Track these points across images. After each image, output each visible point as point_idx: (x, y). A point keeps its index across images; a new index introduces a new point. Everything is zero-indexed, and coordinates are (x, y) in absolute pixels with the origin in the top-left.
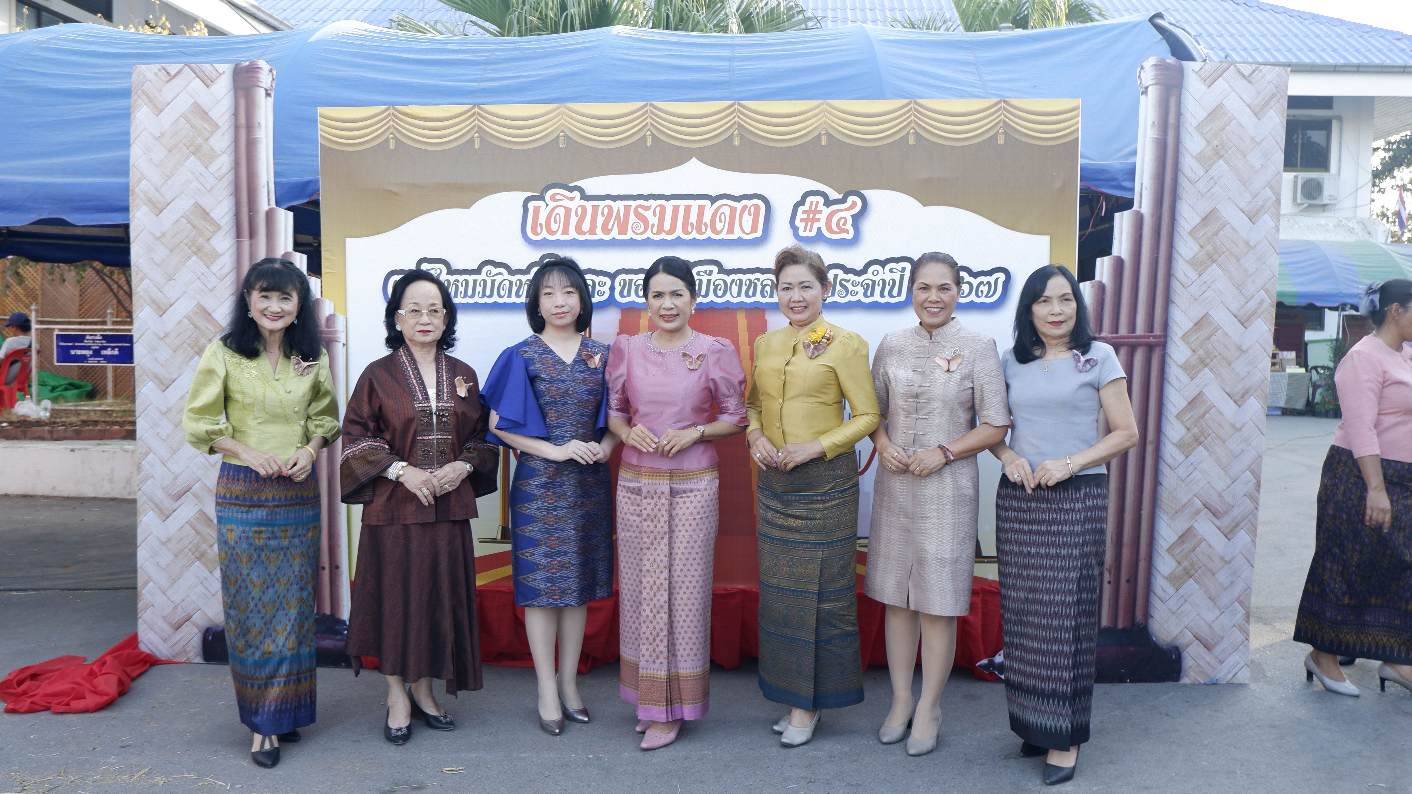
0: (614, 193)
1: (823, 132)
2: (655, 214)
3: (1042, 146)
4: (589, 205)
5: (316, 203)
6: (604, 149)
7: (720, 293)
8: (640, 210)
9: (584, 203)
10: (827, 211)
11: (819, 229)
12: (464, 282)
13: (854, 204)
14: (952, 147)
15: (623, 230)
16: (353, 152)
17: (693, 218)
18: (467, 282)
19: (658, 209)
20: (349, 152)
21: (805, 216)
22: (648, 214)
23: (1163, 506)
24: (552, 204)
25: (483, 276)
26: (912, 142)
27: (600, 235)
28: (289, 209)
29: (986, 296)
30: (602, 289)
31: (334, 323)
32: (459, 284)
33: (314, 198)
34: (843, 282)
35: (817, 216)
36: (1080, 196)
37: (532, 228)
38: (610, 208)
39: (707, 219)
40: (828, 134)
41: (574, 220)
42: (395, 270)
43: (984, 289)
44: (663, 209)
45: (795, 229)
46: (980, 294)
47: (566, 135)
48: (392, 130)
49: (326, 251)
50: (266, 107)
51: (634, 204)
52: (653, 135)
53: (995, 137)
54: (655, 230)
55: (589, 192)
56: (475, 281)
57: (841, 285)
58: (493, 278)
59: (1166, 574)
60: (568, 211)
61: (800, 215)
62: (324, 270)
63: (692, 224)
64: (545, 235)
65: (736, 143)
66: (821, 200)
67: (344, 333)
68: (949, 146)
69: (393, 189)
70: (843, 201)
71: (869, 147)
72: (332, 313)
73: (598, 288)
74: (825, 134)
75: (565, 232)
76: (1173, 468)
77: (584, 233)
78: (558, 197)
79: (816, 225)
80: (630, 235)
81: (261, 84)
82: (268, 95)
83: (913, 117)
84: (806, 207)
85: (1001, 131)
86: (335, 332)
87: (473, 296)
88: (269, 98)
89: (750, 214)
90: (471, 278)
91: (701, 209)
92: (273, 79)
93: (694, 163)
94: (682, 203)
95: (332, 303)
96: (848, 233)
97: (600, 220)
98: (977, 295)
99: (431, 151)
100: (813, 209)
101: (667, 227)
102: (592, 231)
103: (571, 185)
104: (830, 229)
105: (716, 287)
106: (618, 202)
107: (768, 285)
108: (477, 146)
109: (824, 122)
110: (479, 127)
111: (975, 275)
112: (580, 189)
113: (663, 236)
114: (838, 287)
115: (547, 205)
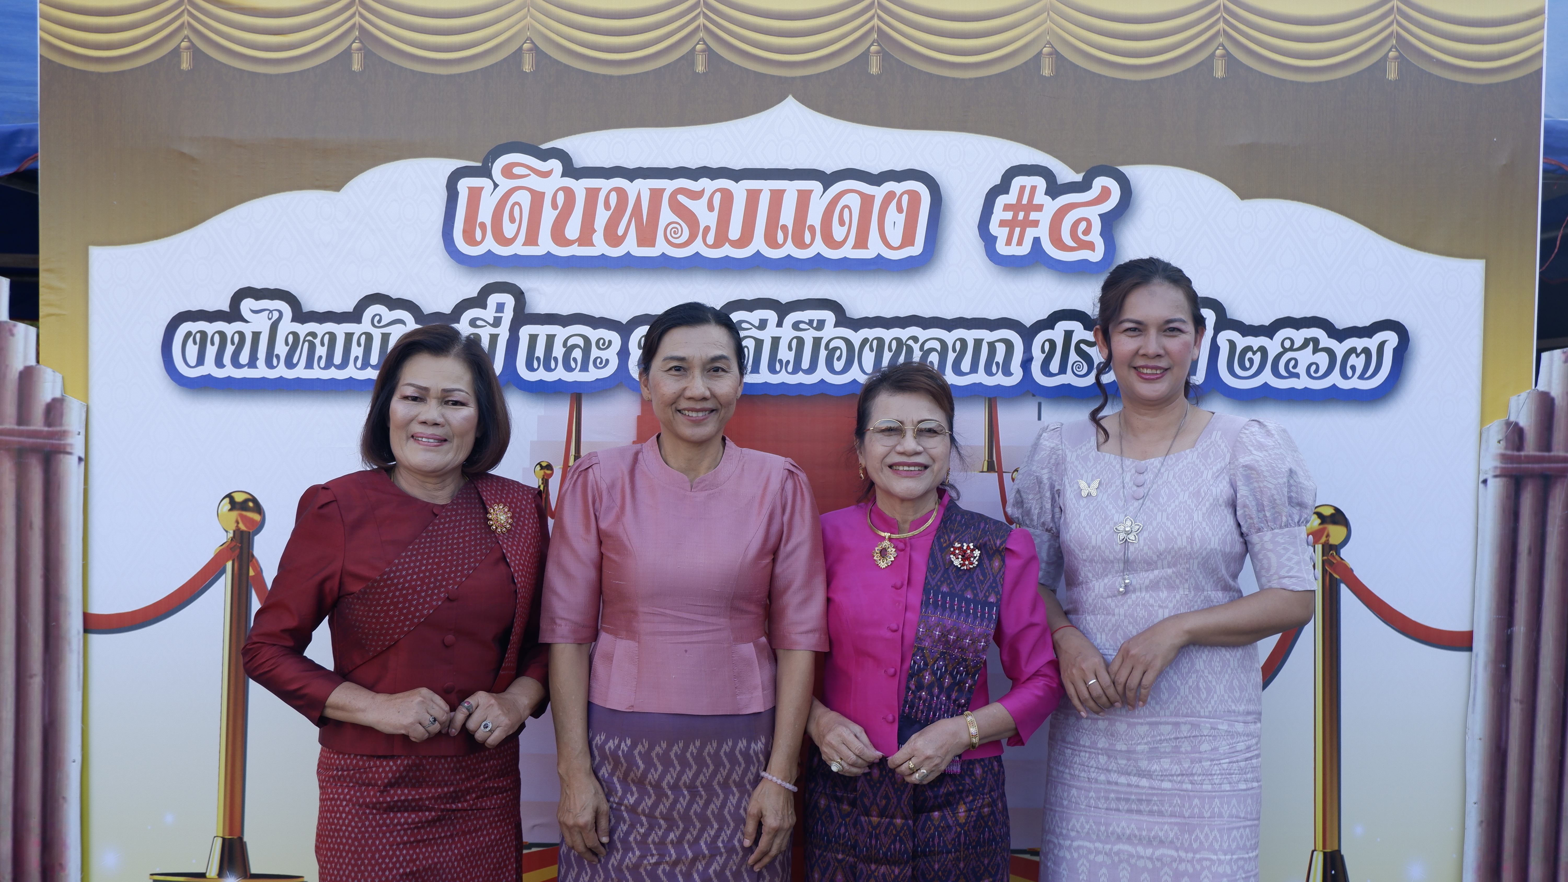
0: (631, 165)
1: (1046, 50)
2: (711, 208)
3: (1471, 86)
4: (580, 187)
5: (30, 177)
6: (611, 77)
7: (838, 365)
8: (681, 198)
9: (569, 182)
10: (1051, 206)
11: (1037, 241)
12: (327, 337)
13: (1106, 193)
14: (1298, 83)
15: (646, 238)
16: (108, 74)
17: (787, 217)
18: (333, 337)
19: (718, 196)
20: (100, 75)
21: (1009, 215)
22: (698, 207)
24: (505, 184)
25: (366, 325)
26: (1219, 73)
27: (600, 247)
29: (1361, 377)
30: (604, 355)
31: (61, 415)
32: (317, 342)
33: (27, 165)
34: (1083, 346)
35: (1033, 216)
36: (1543, 184)
37: (464, 231)
38: (622, 194)
39: (814, 217)
40: (1055, 54)
41: (549, 216)
42: (189, 312)
43: (1358, 362)
44: (727, 197)
45: (989, 240)
46: (1349, 372)
47: (535, 49)
48: (186, 32)
49: (48, 270)
51: (669, 185)
52: (708, 50)
53: (1380, 66)
54: (710, 239)
55: (581, 160)
56: (349, 336)
57: (1080, 352)
58: (386, 330)
60: (537, 198)
61: (999, 213)
62: (43, 310)
63: (784, 228)
64: (489, 244)
65: (874, 69)
66: (1040, 183)
67: (81, 438)
68: (1292, 82)
69: (186, 150)
70: (1084, 186)
71: (1135, 82)
72: (58, 395)
73: (595, 353)
74: (1050, 54)
75: (532, 239)
77: (568, 243)
78: (517, 171)
79: (1031, 234)
80: (660, 248)
83: (1221, 25)
84: (1011, 198)
85: (1392, 54)
86: (63, 434)
87: (344, 365)
89: (900, 210)
90: (340, 330)
91: (804, 198)
93: (790, 107)
94: (766, 186)
95: (59, 377)
96: (1093, 250)
97: (602, 217)
98: (1344, 375)
99: (265, 75)
100: (1025, 201)
101: (735, 231)
102: (585, 238)
103: (545, 146)
104: (1057, 241)
105: (831, 352)
106: (639, 182)
107: (934, 350)
108: (356, 67)
109: (1048, 31)
110: (362, 29)
111: (1340, 335)
112: (562, 156)
113: (727, 251)
114: (1073, 357)
115: (496, 186)
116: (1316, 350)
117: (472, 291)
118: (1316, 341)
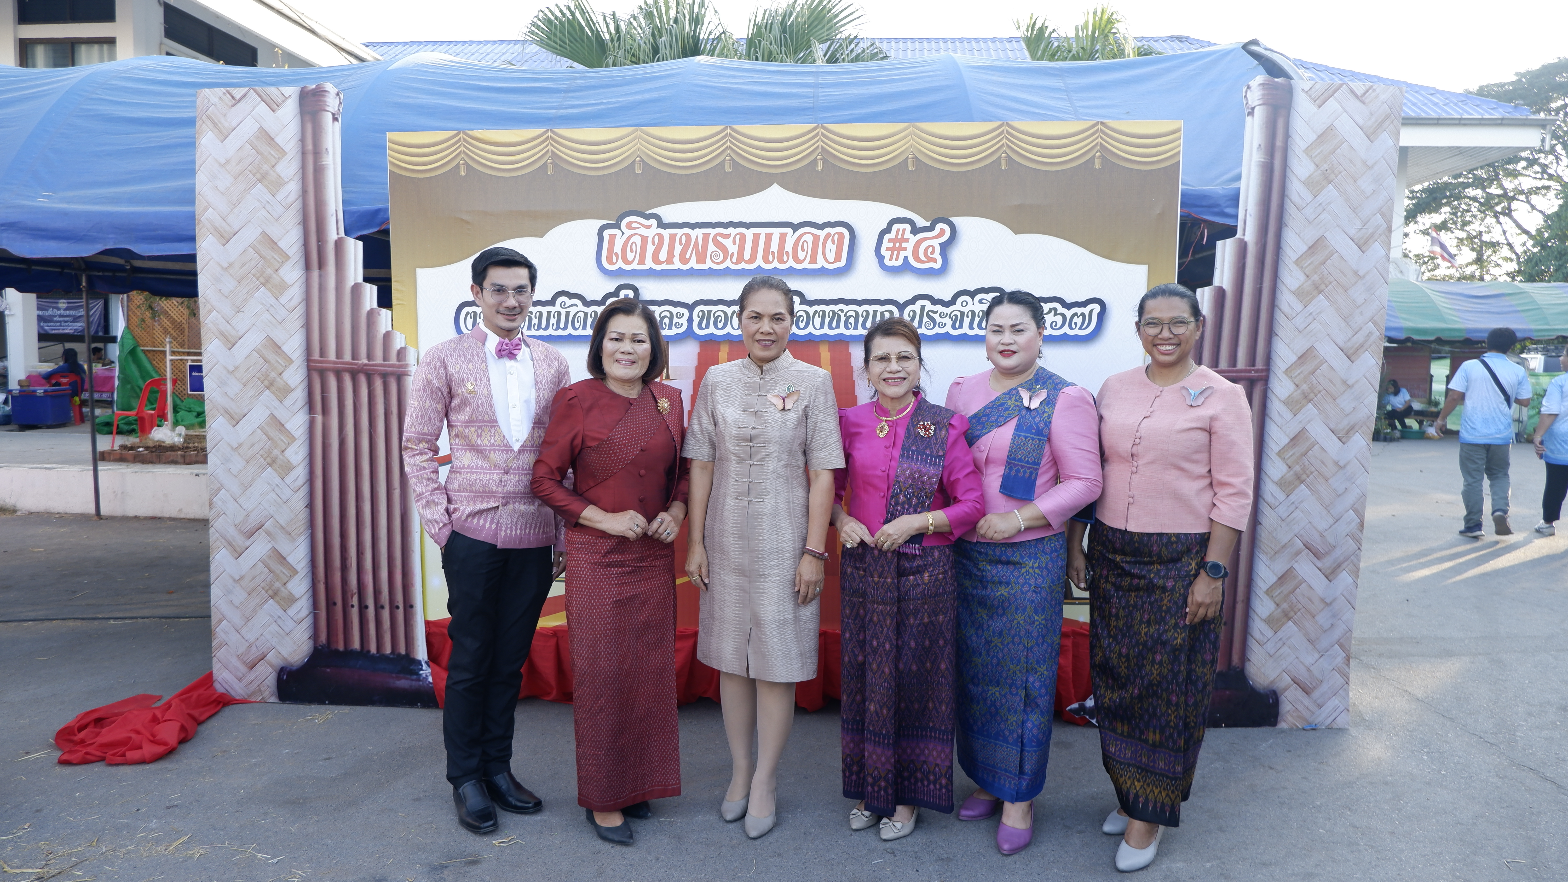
0: (693, 221)
1: (910, 156)
2: (734, 243)
3: (1140, 171)
4: (666, 233)
5: (386, 232)
6: (682, 175)
8: (719, 238)
9: (661, 231)
10: (914, 239)
11: (906, 258)
12: (538, 314)
13: (942, 232)
14: (1046, 171)
15: (701, 260)
16: (423, 178)
17: (774, 247)
18: (541, 314)
19: (738, 237)
20: (419, 179)
21: (891, 245)
22: (728, 243)
23: (1262, 547)
24: (628, 233)
25: (557, 307)
26: (1004, 166)
27: (677, 265)
28: (359, 238)
29: (1080, 328)
30: (680, 321)
31: (405, 356)
32: (533, 316)
33: (383, 227)
34: (930, 313)
35: (904, 245)
36: (1181, 224)
37: (607, 258)
38: (688, 236)
39: (789, 248)
40: (916, 158)
41: (651, 248)
43: (1079, 321)
44: (743, 237)
45: (880, 258)
46: (1074, 326)
47: (642, 161)
48: (462, 156)
49: (396, 284)
50: (333, 132)
51: (712, 232)
52: (732, 159)
53: (1091, 160)
54: (734, 260)
55: (666, 220)
56: (549, 313)
57: (929, 316)
58: (567, 310)
59: (1264, 616)
60: (644, 239)
61: (886, 244)
62: (394, 302)
63: (773, 253)
64: (620, 264)
65: (819, 168)
66: (908, 227)
68: (1043, 171)
69: (464, 217)
70: (931, 228)
71: (958, 172)
72: (403, 345)
73: (675, 320)
74: (913, 158)
75: (642, 261)
76: (1273, 507)
77: (661, 263)
78: (634, 225)
79: (903, 254)
80: (709, 264)
81: (328, 108)
82: (335, 119)
83: (1005, 141)
84: (892, 235)
85: (1097, 154)
86: (406, 366)
87: (547, 328)
88: (336, 123)
89: (833, 243)
90: (545, 310)
91: (783, 237)
92: (340, 103)
93: (775, 189)
94: (763, 231)
95: (403, 336)
96: (936, 262)
97: (678, 249)
98: (1071, 328)
99: (504, 177)
100: (899, 237)
101: (747, 256)
102: (670, 260)
103: (648, 212)
104: (917, 258)
106: (697, 230)
107: (852, 316)
108: (550, 172)
109: (912, 146)
110: (552, 151)
111: (1068, 306)
112: (657, 217)
113: (743, 265)
114: (925, 319)
115: (623, 233)
116: (1055, 314)
117: (612, 289)
118: (1055, 309)
